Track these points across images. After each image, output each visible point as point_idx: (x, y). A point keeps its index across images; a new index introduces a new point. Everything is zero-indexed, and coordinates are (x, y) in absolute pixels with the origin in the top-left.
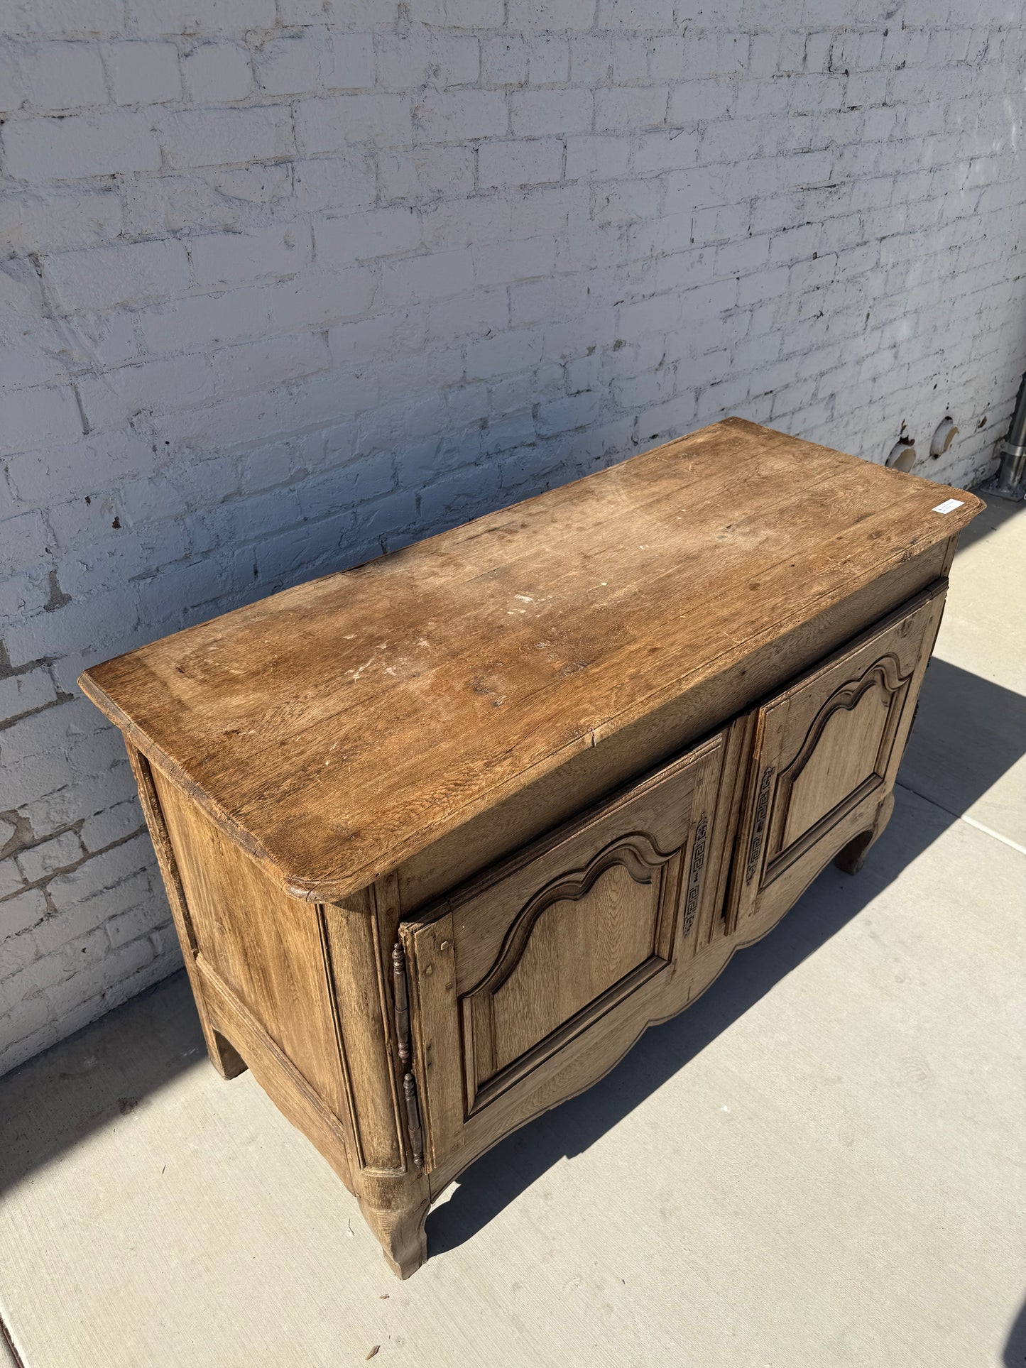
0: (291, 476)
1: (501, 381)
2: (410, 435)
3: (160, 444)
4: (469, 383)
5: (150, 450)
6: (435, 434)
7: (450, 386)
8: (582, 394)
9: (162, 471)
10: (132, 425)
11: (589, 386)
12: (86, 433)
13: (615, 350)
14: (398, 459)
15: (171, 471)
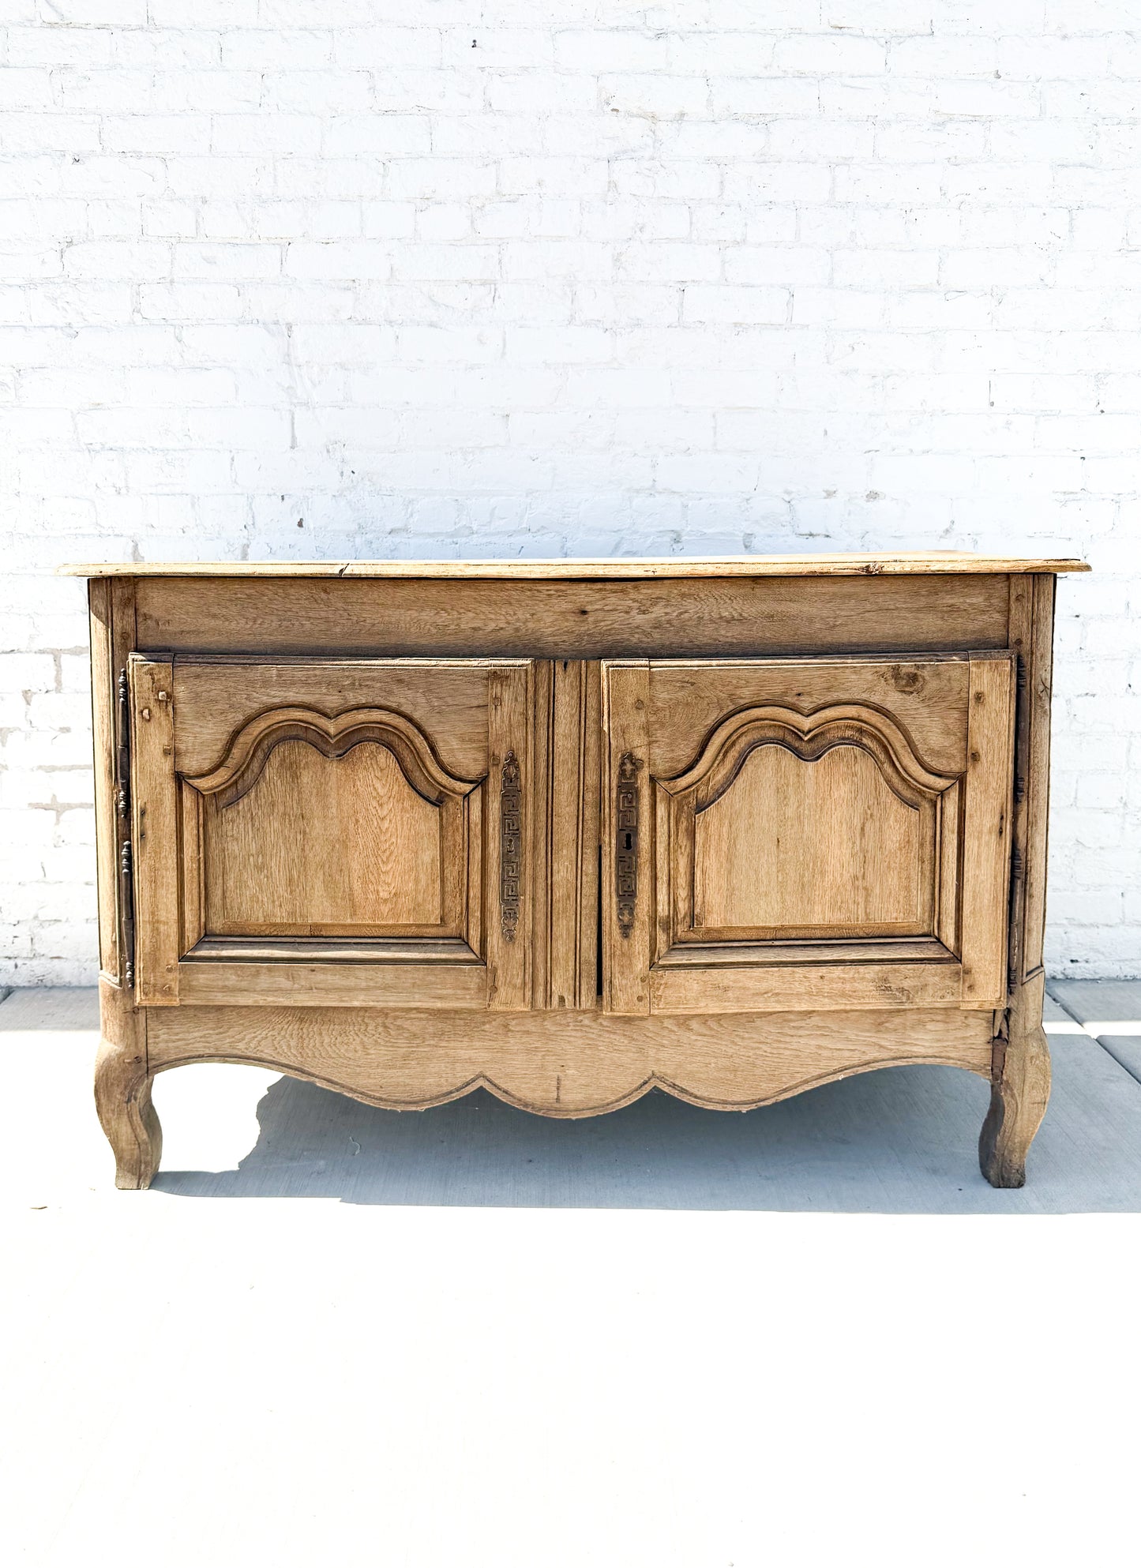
0: (455, 529)
1: (701, 499)
2: (584, 525)
3: (347, 472)
4: (660, 493)
5: (338, 474)
6: (614, 532)
7: (638, 491)
8: (817, 538)
9: (345, 493)
10: (328, 451)
11: (827, 531)
12: (292, 447)
13: (868, 501)
14: (568, 545)
15: (352, 496)
